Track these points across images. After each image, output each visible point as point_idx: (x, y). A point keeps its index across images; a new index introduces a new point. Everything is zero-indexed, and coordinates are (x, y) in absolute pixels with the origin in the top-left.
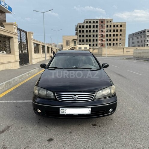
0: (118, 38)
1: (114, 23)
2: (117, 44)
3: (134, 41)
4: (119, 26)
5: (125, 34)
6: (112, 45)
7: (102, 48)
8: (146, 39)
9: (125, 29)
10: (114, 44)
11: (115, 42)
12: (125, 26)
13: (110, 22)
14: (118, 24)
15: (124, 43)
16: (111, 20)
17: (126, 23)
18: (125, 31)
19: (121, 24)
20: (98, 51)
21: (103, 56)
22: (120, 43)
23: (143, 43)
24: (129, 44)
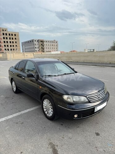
0: (14, 44)
1: (9, 32)
2: (14, 49)
3: (26, 47)
4: (14, 35)
5: (19, 42)
6: (10, 50)
7: (6, 53)
8: (35, 47)
9: (19, 38)
10: (11, 49)
11: (12, 48)
12: (18, 35)
13: (5, 30)
14: (12, 33)
15: (20, 49)
16: (6, 29)
17: (18, 33)
18: (19, 40)
19: (15, 33)
20: (3, 55)
21: (8, 59)
22: (16, 49)
23: (33, 50)
24: (23, 49)
